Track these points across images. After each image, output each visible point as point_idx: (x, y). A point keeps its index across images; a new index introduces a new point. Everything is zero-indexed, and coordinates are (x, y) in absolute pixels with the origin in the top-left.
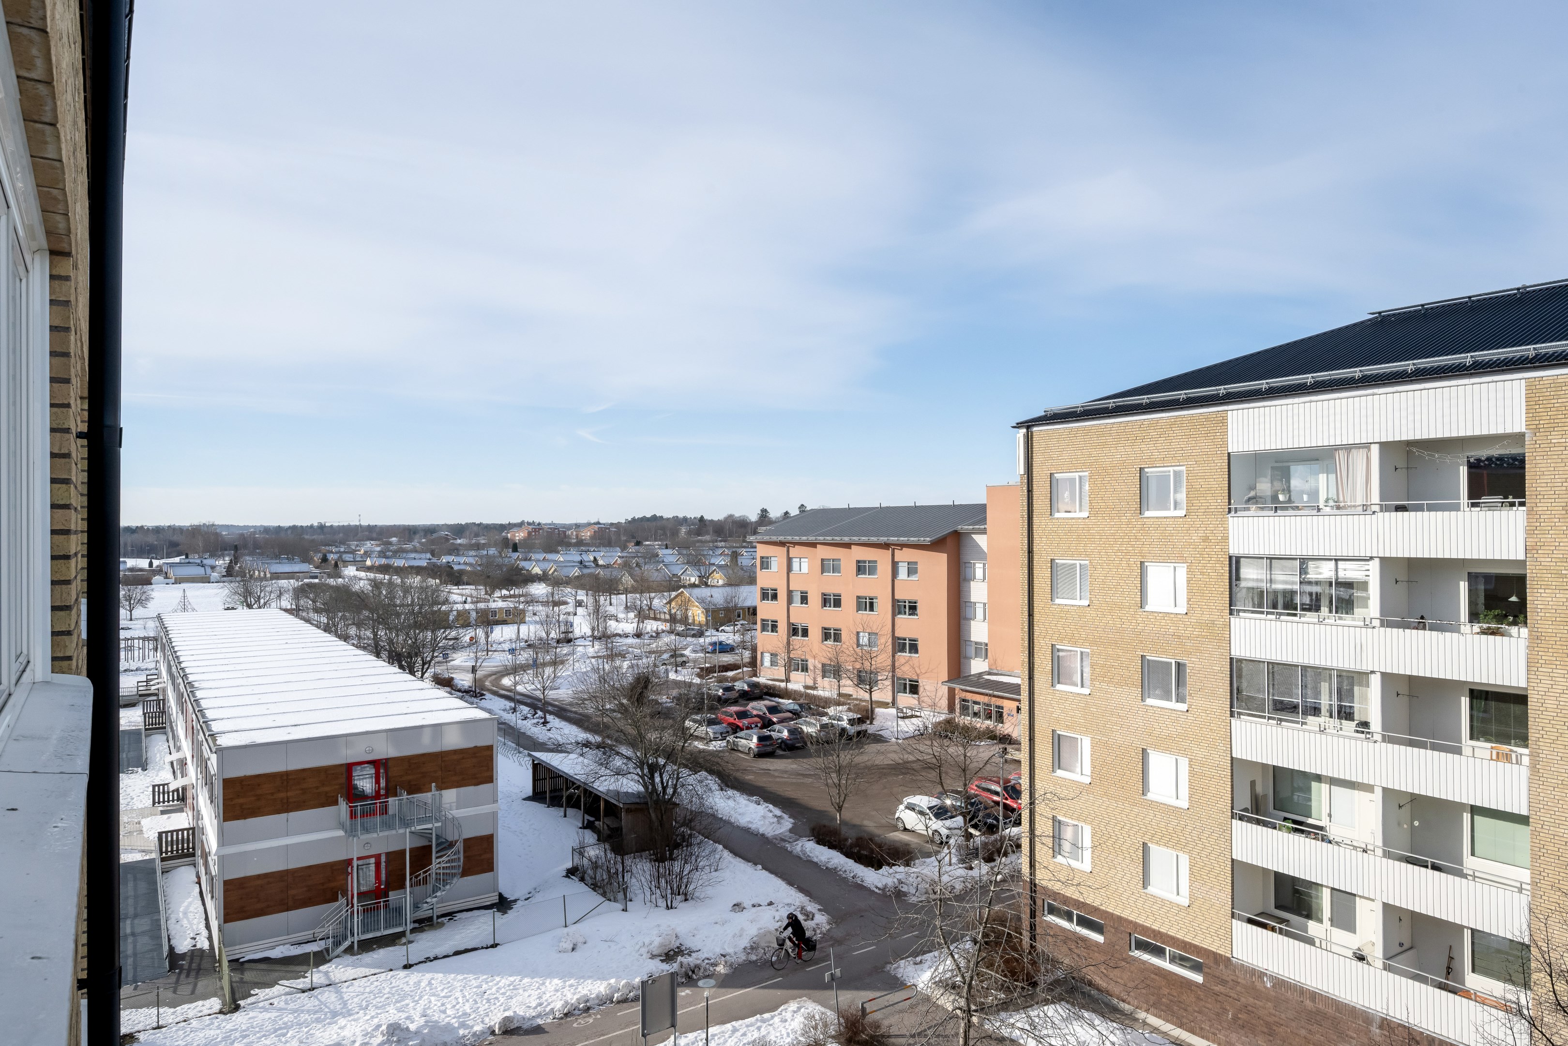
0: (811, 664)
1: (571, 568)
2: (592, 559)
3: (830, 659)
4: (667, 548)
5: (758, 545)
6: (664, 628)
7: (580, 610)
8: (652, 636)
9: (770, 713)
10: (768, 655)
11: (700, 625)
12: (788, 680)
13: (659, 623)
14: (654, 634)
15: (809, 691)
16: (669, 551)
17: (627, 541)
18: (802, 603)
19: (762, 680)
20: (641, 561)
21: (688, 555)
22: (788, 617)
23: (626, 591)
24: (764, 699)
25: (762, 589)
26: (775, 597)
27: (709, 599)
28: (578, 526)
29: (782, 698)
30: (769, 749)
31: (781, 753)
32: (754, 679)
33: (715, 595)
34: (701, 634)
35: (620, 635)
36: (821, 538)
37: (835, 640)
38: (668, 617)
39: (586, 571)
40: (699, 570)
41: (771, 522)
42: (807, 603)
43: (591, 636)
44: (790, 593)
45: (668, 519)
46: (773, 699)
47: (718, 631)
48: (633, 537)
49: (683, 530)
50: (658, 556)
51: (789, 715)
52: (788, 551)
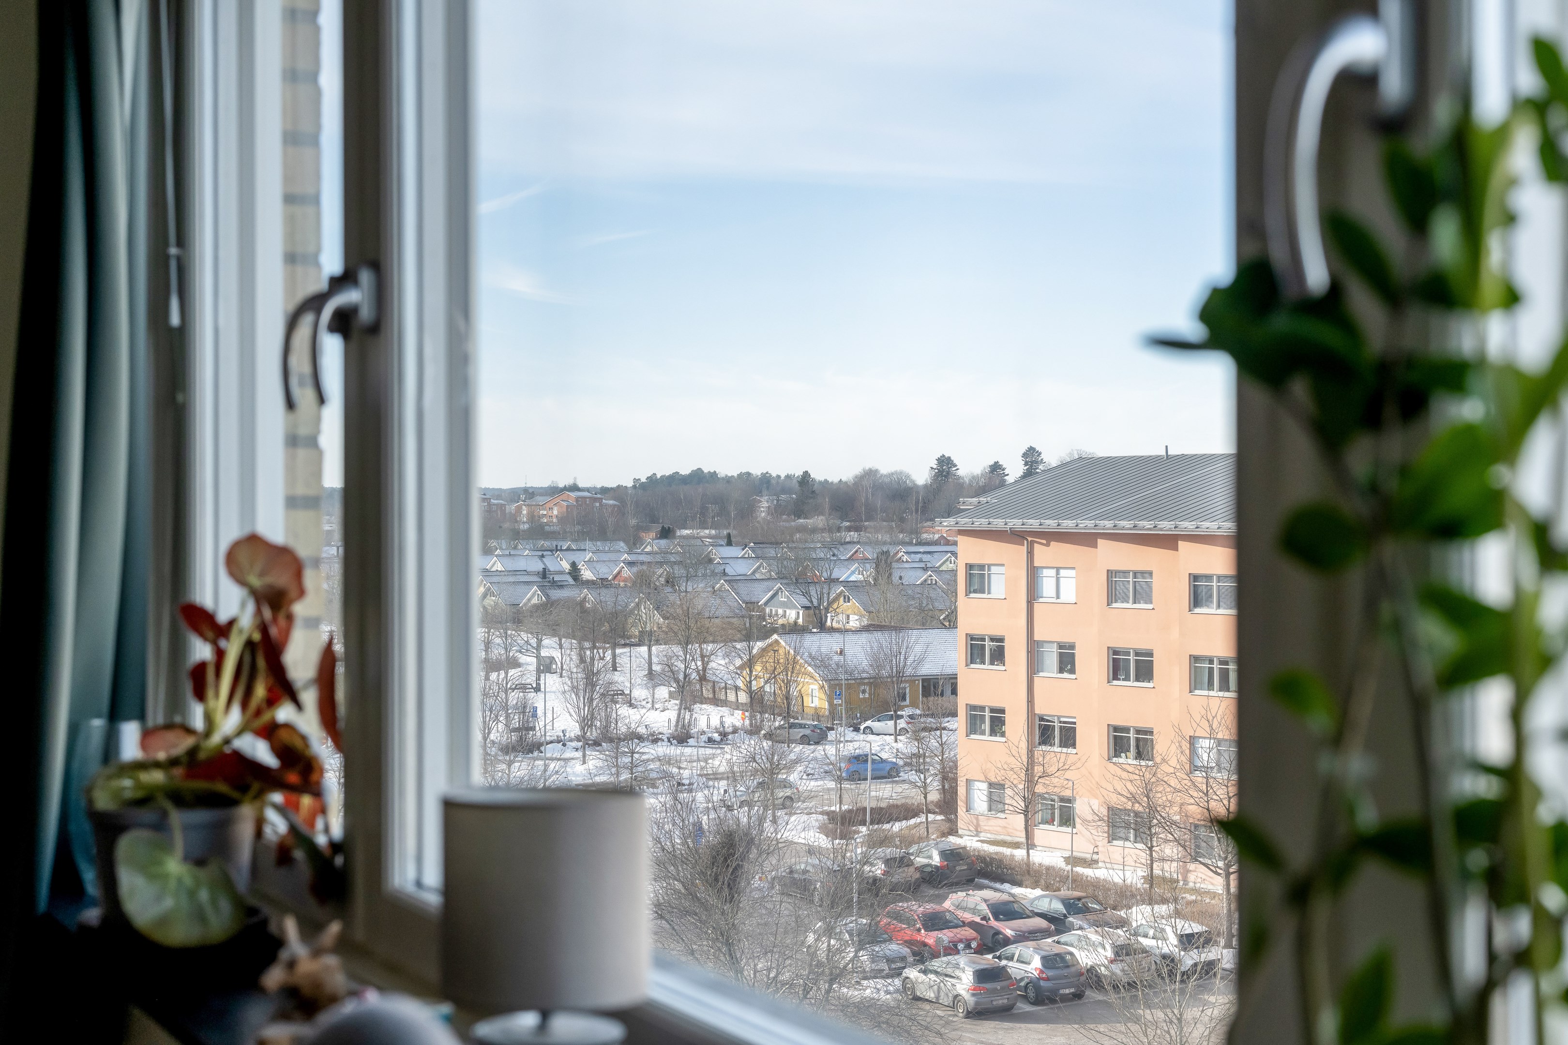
0: (1081, 808)
1: (523, 588)
2: (566, 566)
3: (1133, 798)
4: (729, 543)
5: (961, 539)
6: (738, 724)
7: (551, 682)
8: (710, 740)
9: (997, 918)
10: (984, 786)
11: (817, 716)
12: (1030, 845)
13: (725, 711)
14: (716, 736)
15: (1079, 870)
16: (734, 551)
17: (639, 528)
18: (1061, 670)
19: (967, 841)
20: (679, 571)
21: (780, 560)
22: (1030, 701)
23: (647, 638)
24: (981, 887)
25: (971, 637)
26: (998, 656)
27: (836, 658)
28: (530, 493)
29: (1019, 884)
30: (1001, 1001)
31: (1028, 1008)
32: (954, 840)
33: (849, 651)
34: (818, 737)
35: (640, 738)
36: (1108, 524)
37: (1139, 755)
38: (743, 697)
39: (556, 594)
40: (806, 594)
41: (963, 489)
42: (1072, 671)
43: (578, 739)
44: (1034, 648)
45: (728, 480)
46: (998, 885)
47: (857, 730)
48: (654, 520)
49: (764, 504)
50: (711, 561)
51: (1042, 923)
52: (1030, 553)
